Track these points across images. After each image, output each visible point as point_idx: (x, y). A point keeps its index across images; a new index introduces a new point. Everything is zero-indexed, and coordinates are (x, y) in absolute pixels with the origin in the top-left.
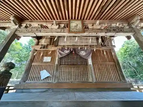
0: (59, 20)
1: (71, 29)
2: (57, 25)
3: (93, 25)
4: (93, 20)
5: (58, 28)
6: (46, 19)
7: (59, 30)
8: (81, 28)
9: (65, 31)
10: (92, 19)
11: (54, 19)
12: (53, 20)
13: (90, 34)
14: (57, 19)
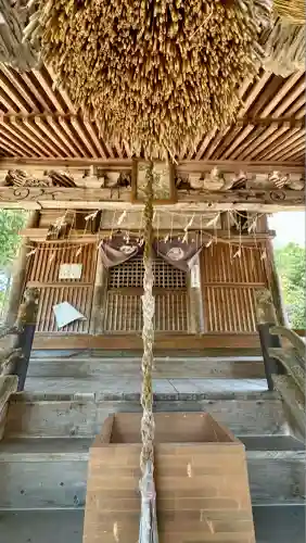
0: (104, 160)
1: (139, 191)
2: (99, 177)
3: (202, 179)
4: (206, 160)
5: (102, 187)
6: (65, 156)
7: (107, 193)
8: (169, 186)
9: (123, 197)
10: (202, 158)
11: (90, 156)
12: (87, 159)
13: (193, 205)
14: (99, 156)
